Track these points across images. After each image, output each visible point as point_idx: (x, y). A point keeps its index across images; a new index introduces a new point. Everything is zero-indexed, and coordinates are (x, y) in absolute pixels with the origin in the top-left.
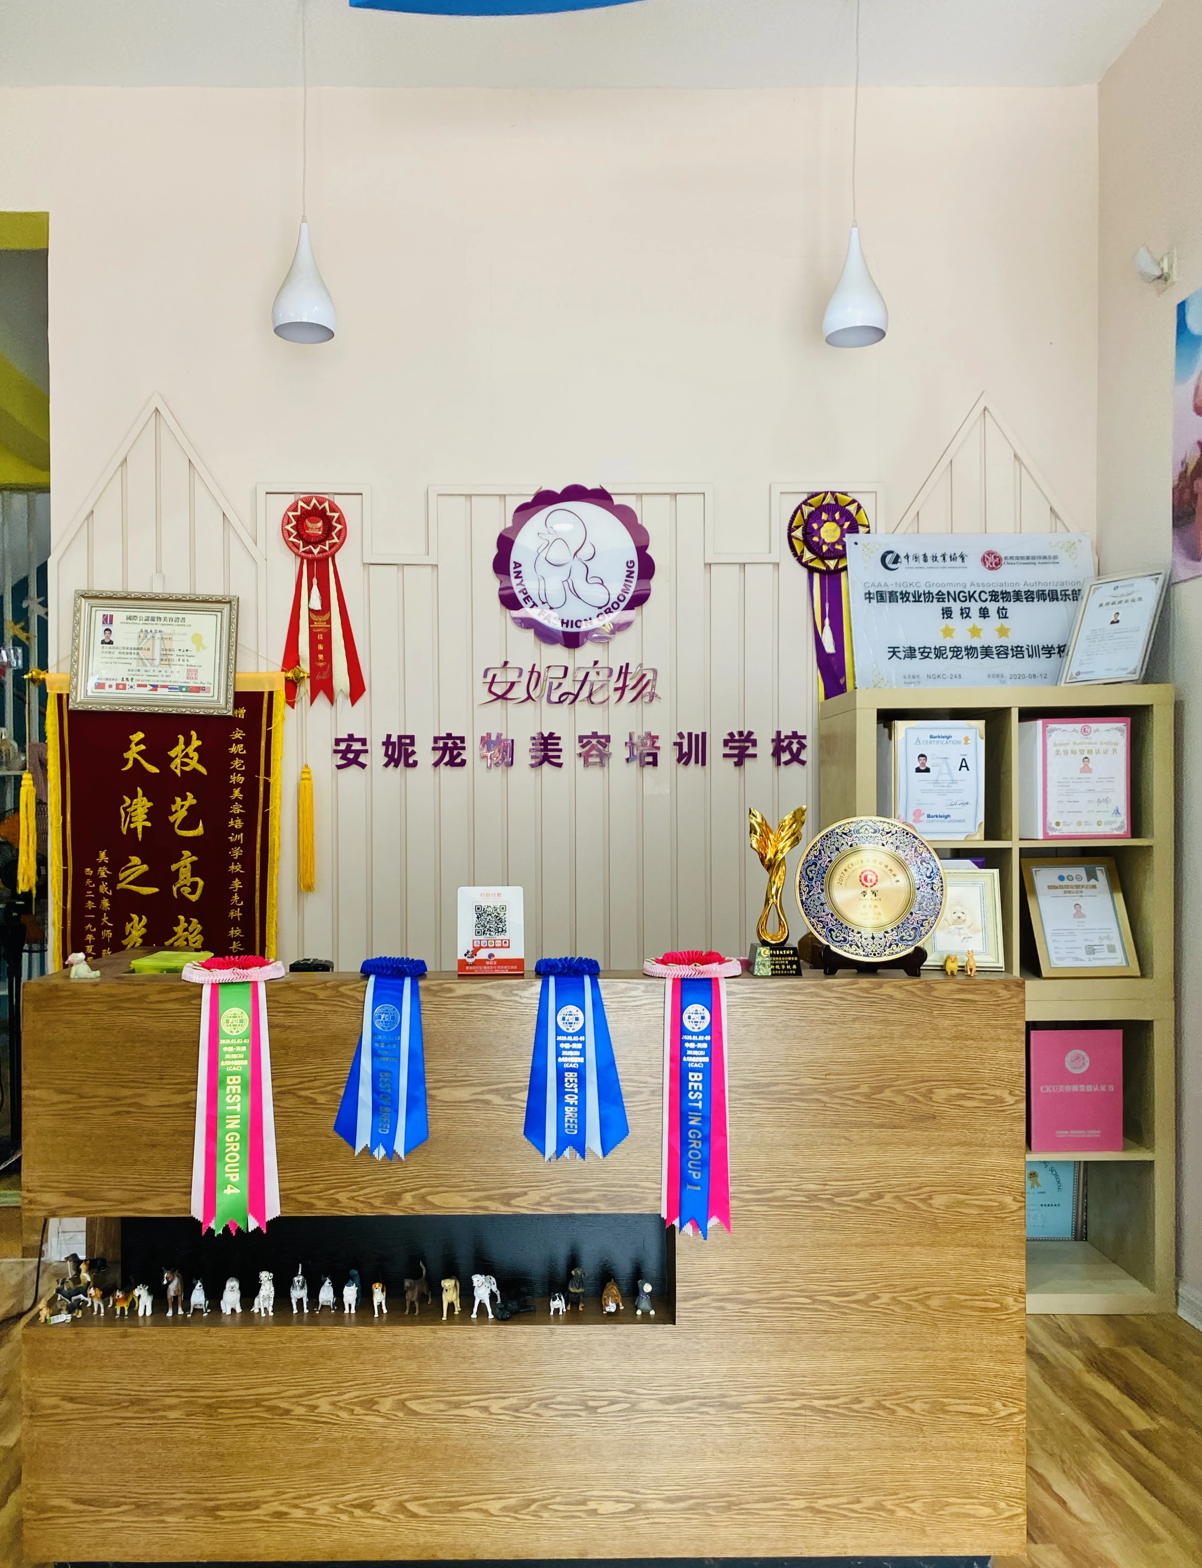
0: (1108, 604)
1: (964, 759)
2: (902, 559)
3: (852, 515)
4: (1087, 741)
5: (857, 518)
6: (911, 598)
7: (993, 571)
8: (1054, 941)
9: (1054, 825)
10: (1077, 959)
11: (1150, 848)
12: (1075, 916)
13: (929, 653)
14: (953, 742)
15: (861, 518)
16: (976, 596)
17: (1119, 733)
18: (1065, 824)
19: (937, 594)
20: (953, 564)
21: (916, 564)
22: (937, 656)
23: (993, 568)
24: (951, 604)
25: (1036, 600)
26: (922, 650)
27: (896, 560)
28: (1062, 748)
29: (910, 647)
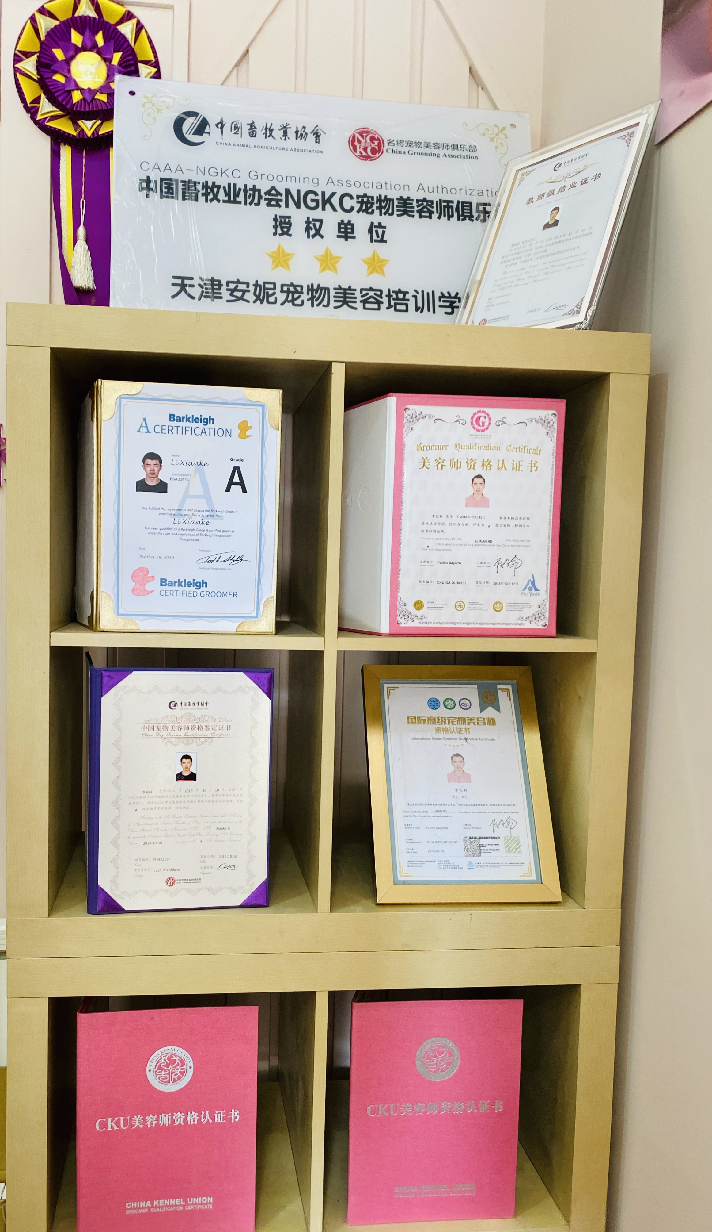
0: (541, 196)
1: (236, 469)
2: (212, 127)
3: (125, 40)
4: (481, 442)
5: (136, 49)
6: (222, 196)
7: (368, 163)
8: (408, 826)
9: (411, 608)
10: (447, 865)
11: (591, 656)
12: (452, 778)
13: (244, 292)
14: (216, 432)
15: (143, 51)
16: (335, 201)
17: (543, 430)
18: (433, 606)
19: (268, 193)
20: (300, 143)
21: (236, 139)
22: (258, 298)
23: (367, 158)
24: (291, 211)
25: (435, 216)
26: (232, 286)
27: (201, 129)
28: (432, 455)
29: (212, 280)
